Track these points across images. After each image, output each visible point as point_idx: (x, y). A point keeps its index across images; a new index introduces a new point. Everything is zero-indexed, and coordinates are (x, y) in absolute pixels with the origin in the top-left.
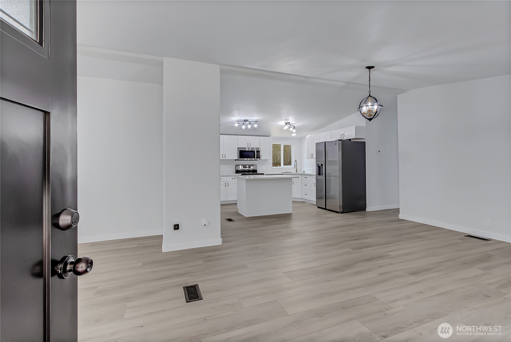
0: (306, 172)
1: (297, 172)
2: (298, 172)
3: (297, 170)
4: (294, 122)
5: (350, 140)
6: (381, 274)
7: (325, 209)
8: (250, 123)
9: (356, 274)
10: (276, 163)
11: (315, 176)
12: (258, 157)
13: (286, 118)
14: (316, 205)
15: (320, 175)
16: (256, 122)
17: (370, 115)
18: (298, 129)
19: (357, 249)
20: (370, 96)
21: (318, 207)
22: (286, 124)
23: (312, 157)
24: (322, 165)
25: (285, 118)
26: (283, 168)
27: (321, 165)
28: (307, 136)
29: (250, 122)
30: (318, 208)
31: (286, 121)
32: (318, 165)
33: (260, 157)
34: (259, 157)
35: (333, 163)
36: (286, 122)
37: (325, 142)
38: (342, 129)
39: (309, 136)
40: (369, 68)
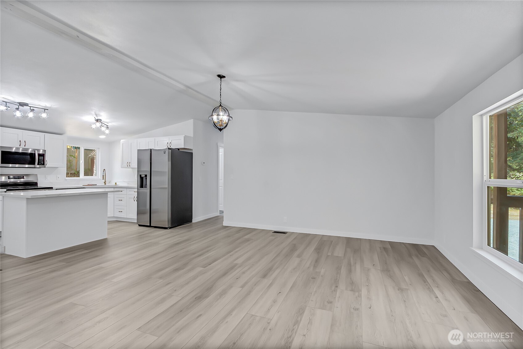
0: (120, 184)
1: (105, 184)
2: (107, 184)
3: (105, 181)
4: (108, 121)
5: (179, 149)
6: (242, 287)
7: (150, 226)
8: (32, 110)
9: (222, 295)
10: (73, 173)
11: (136, 188)
12: (42, 163)
13: (97, 113)
14: (137, 223)
15: (143, 188)
16: (45, 109)
17: (221, 125)
18: (114, 130)
19: (207, 266)
20: (221, 105)
21: (139, 225)
22: (97, 120)
23: (129, 166)
24: (146, 176)
25: (95, 112)
26: (82, 180)
27: (144, 176)
28: (122, 140)
29: (32, 108)
30: (140, 227)
31: (97, 116)
32: (141, 175)
33: (46, 163)
34: (44, 163)
35: (161, 173)
36: (97, 118)
37: (151, 150)
38: (169, 137)
39: (124, 140)
40: (221, 77)
